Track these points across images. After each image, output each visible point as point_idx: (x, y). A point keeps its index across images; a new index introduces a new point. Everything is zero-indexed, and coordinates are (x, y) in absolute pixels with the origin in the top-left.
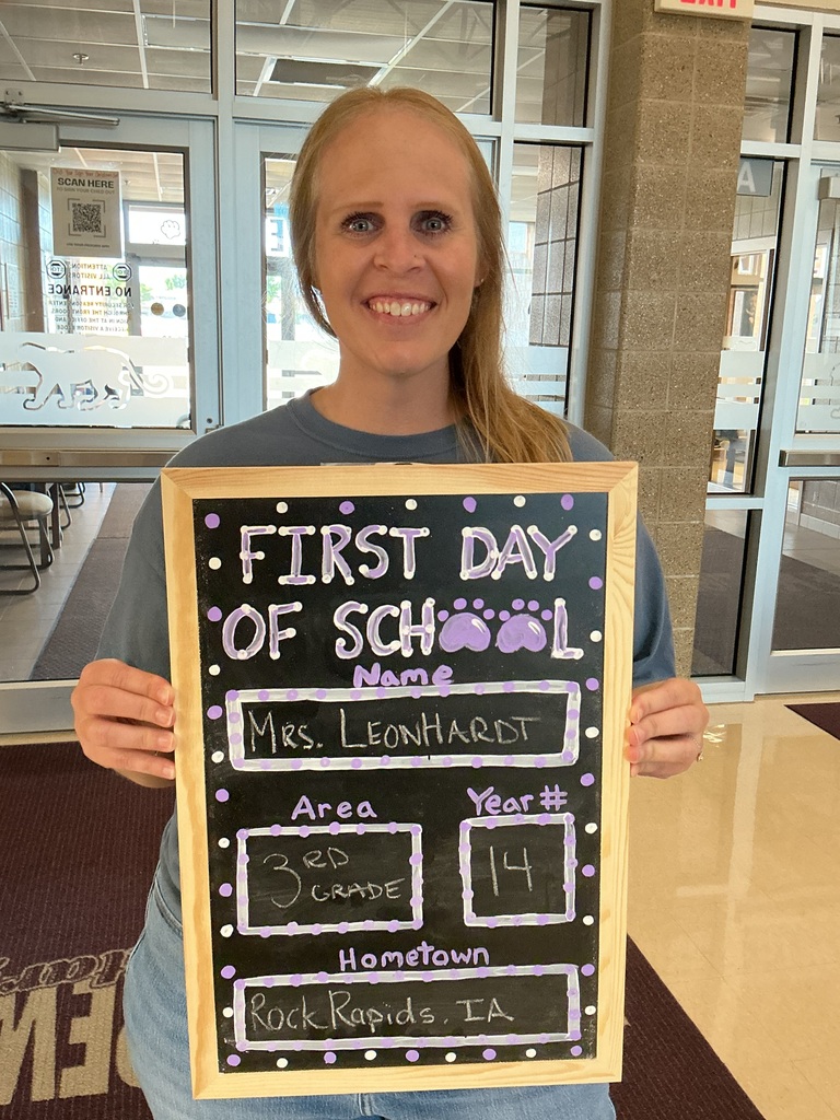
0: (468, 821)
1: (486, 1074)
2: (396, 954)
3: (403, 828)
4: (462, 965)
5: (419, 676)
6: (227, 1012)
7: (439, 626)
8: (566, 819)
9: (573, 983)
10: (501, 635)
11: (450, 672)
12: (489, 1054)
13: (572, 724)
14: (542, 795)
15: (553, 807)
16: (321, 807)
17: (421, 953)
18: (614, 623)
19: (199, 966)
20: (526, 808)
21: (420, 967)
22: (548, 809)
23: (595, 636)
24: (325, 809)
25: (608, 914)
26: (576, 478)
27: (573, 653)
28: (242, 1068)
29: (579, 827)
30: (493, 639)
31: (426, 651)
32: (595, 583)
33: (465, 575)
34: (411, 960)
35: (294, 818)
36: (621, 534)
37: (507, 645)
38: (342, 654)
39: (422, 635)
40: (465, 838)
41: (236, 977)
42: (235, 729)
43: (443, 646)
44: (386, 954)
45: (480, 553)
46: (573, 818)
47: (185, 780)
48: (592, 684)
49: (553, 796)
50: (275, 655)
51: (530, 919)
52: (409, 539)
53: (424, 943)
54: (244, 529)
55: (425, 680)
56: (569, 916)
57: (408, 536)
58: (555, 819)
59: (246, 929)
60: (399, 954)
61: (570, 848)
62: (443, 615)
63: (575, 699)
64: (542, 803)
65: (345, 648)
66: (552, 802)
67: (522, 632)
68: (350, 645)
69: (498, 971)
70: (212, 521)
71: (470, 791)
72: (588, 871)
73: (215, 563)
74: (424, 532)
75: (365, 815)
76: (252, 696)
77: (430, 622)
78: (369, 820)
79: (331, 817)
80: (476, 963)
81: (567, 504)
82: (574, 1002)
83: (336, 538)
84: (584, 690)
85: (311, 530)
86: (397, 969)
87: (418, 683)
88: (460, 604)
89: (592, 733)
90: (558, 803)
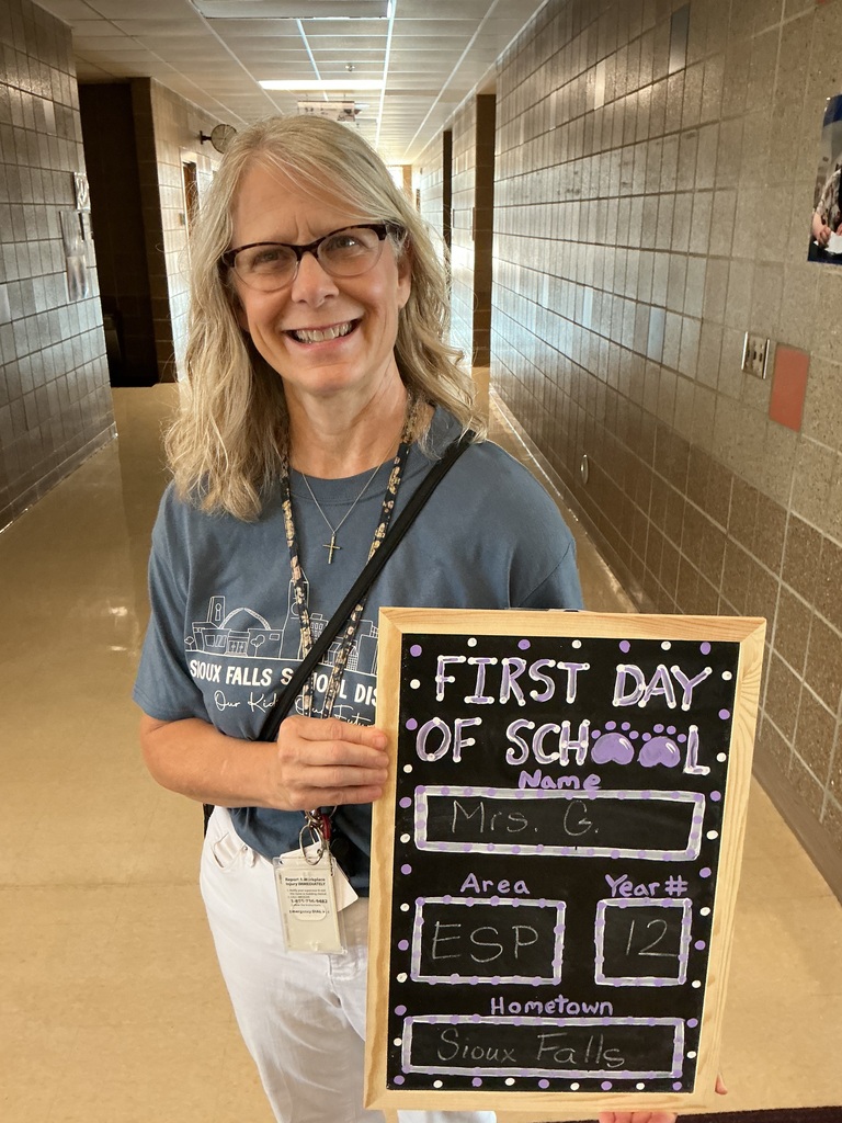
0: (604, 901)
1: (600, 1102)
2: (537, 1003)
3: (550, 903)
4: (591, 1015)
5: (573, 782)
6: (397, 1042)
7: (592, 742)
8: (686, 903)
9: (680, 1032)
10: (643, 752)
11: (598, 780)
12: (606, 1086)
13: (696, 828)
14: (667, 883)
15: (675, 893)
16: (485, 883)
17: (557, 1004)
18: (737, 748)
19: (378, 1003)
20: (653, 893)
21: (556, 1014)
22: (671, 894)
23: (721, 757)
24: (488, 885)
25: (712, 980)
26: (714, 629)
27: (701, 770)
28: (405, 1086)
29: (696, 910)
30: (636, 755)
31: (580, 762)
32: (724, 714)
33: (617, 702)
34: (549, 1010)
35: (462, 890)
36: (748, 676)
37: (647, 760)
38: (511, 761)
39: (578, 749)
40: (601, 916)
41: (406, 1015)
42: (421, 817)
43: (594, 759)
44: (529, 1003)
45: (630, 685)
46: (691, 903)
47: (378, 856)
48: (715, 796)
49: (676, 884)
50: (457, 759)
51: (649, 981)
52: (573, 672)
53: (561, 996)
54: (440, 658)
55: (577, 786)
56: (681, 980)
57: (572, 669)
58: (676, 902)
59: (417, 978)
60: (540, 1004)
61: (686, 927)
62: (596, 734)
63: (700, 807)
64: (667, 889)
65: (514, 756)
66: (675, 889)
67: (661, 750)
68: (518, 754)
69: (620, 1021)
70: (416, 651)
71: (608, 877)
72: (700, 945)
73: (415, 684)
74: (586, 667)
75: (520, 892)
76: (435, 791)
77: (584, 739)
78: (523, 896)
79: (492, 892)
80: (601, 1012)
81: (705, 650)
82: (679, 1047)
83: (513, 668)
84: (708, 800)
85: (493, 661)
86: (537, 1015)
87: (572, 787)
88: (611, 725)
89: (712, 835)
90: (680, 890)
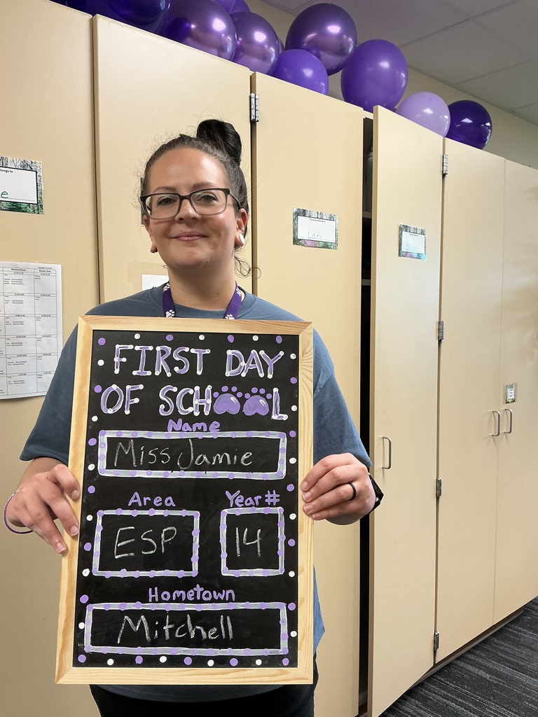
0: (226, 510)
1: (232, 675)
2: (181, 592)
3: (190, 513)
4: (219, 601)
5: (202, 427)
6: (81, 626)
7: (214, 400)
8: (279, 510)
9: (283, 616)
10: (246, 405)
12: (234, 662)
13: (282, 456)
14: (266, 496)
15: (272, 503)
16: (145, 499)
17: (196, 592)
18: (303, 401)
21: (195, 601)
22: (269, 504)
24: (147, 500)
25: (303, 571)
26: (284, 327)
27: (283, 417)
28: (87, 664)
29: (287, 515)
30: (241, 408)
31: (207, 413)
32: (293, 380)
33: (228, 374)
34: (190, 596)
35: (129, 505)
37: (248, 412)
39: (205, 404)
40: (223, 521)
41: (88, 603)
42: (103, 452)
43: (215, 411)
44: (175, 592)
45: (236, 363)
46: (283, 510)
48: (292, 434)
49: (272, 497)
50: (127, 412)
51: (259, 572)
53: (198, 585)
54: (117, 346)
55: (205, 429)
56: (280, 571)
58: (273, 510)
59: (97, 572)
60: (183, 593)
61: (281, 528)
62: (216, 394)
63: (284, 442)
65: (164, 410)
66: (272, 500)
67: (257, 405)
68: (167, 409)
69: (241, 606)
70: (102, 341)
71: (227, 493)
72: (291, 543)
73: (101, 363)
74: (208, 351)
75: (169, 505)
76: (113, 434)
77: (209, 398)
78: (171, 508)
79: (150, 505)
80: (227, 598)
82: (284, 628)
83: (163, 352)
84: (288, 437)
85: (151, 348)
86: (182, 602)
87: (202, 430)
88: (225, 389)
89: (293, 461)
90: (275, 501)
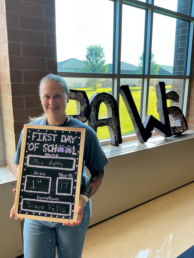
0: (58, 178)
1: (56, 220)
2: (45, 197)
6: (20, 203)
8: (72, 179)
11: (58, 155)
19: (17, 195)
20: (66, 176)
23: (78, 152)
26: (77, 130)
27: (75, 154)
29: (74, 180)
30: (64, 151)
31: (55, 152)
32: (79, 144)
33: (61, 142)
34: (47, 199)
36: (83, 138)
37: (66, 152)
38: (44, 151)
40: (57, 180)
42: (28, 160)
43: (57, 151)
45: (64, 139)
47: (20, 166)
50: (35, 150)
52: (55, 136)
53: (49, 196)
54: (33, 133)
55: (54, 156)
58: (70, 179)
62: (58, 147)
63: (75, 161)
64: (69, 176)
67: (68, 150)
71: (59, 173)
73: (29, 137)
74: (57, 135)
76: (31, 156)
77: (56, 148)
78: (44, 176)
80: (57, 201)
83: (45, 135)
84: (76, 159)
85: (42, 134)
86: (45, 200)
88: (60, 145)
89: (77, 166)
90: (71, 176)
